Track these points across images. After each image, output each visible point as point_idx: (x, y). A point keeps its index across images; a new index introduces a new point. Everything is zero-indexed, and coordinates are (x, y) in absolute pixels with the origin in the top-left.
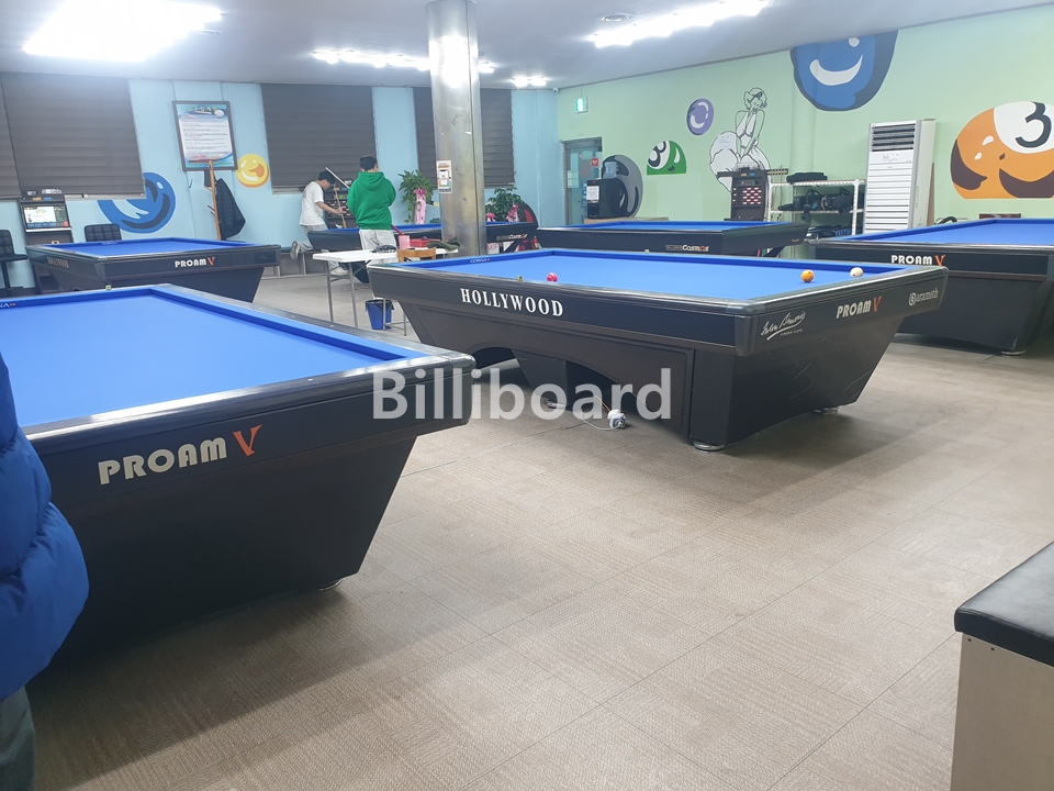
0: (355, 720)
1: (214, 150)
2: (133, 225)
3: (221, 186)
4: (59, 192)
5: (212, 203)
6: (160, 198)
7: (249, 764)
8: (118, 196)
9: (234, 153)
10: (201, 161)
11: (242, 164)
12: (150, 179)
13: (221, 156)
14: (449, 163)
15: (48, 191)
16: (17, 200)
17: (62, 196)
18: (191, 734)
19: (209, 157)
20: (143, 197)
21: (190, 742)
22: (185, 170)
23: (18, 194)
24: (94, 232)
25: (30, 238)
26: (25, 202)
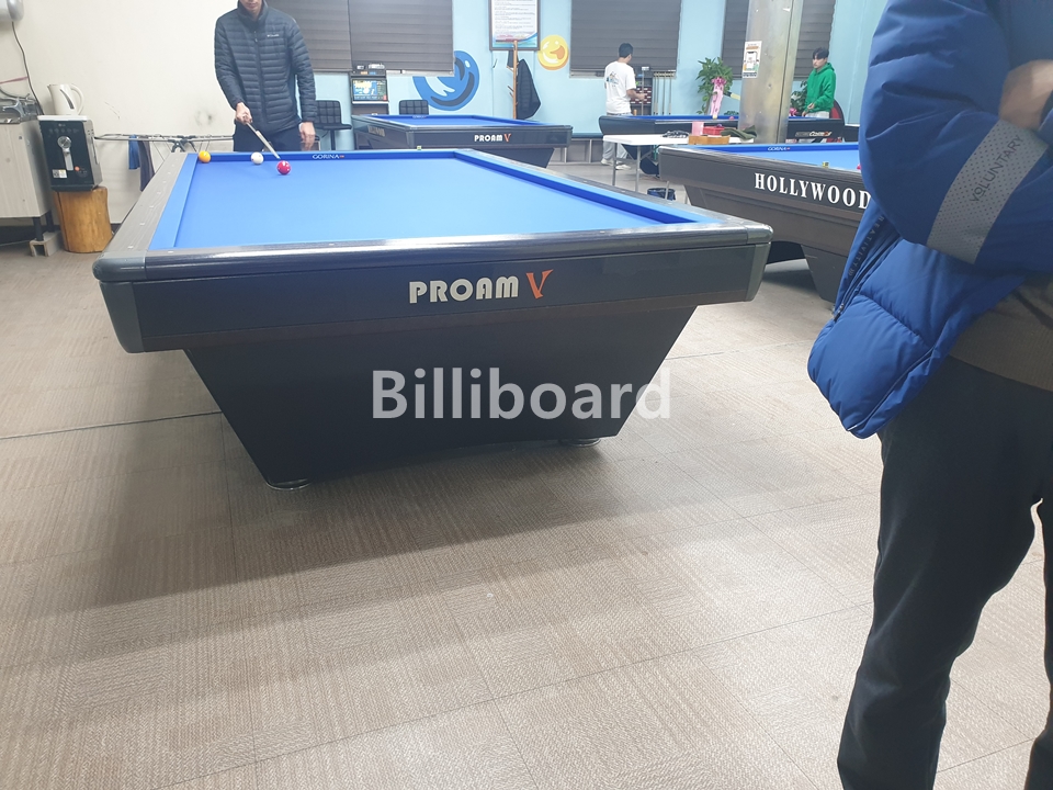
0: (603, 563)
1: (520, 30)
2: (441, 102)
3: (523, 66)
4: (382, 67)
5: (512, 83)
6: (466, 77)
7: (505, 577)
8: (431, 73)
9: (538, 34)
10: (507, 41)
11: (544, 46)
12: (460, 57)
13: (527, 36)
14: (759, 44)
15: (374, 66)
16: (348, 73)
17: (384, 71)
18: (458, 541)
19: (515, 36)
20: (452, 75)
21: (457, 547)
22: (492, 49)
23: (349, 67)
24: (407, 107)
25: (355, 108)
26: (355, 76)
